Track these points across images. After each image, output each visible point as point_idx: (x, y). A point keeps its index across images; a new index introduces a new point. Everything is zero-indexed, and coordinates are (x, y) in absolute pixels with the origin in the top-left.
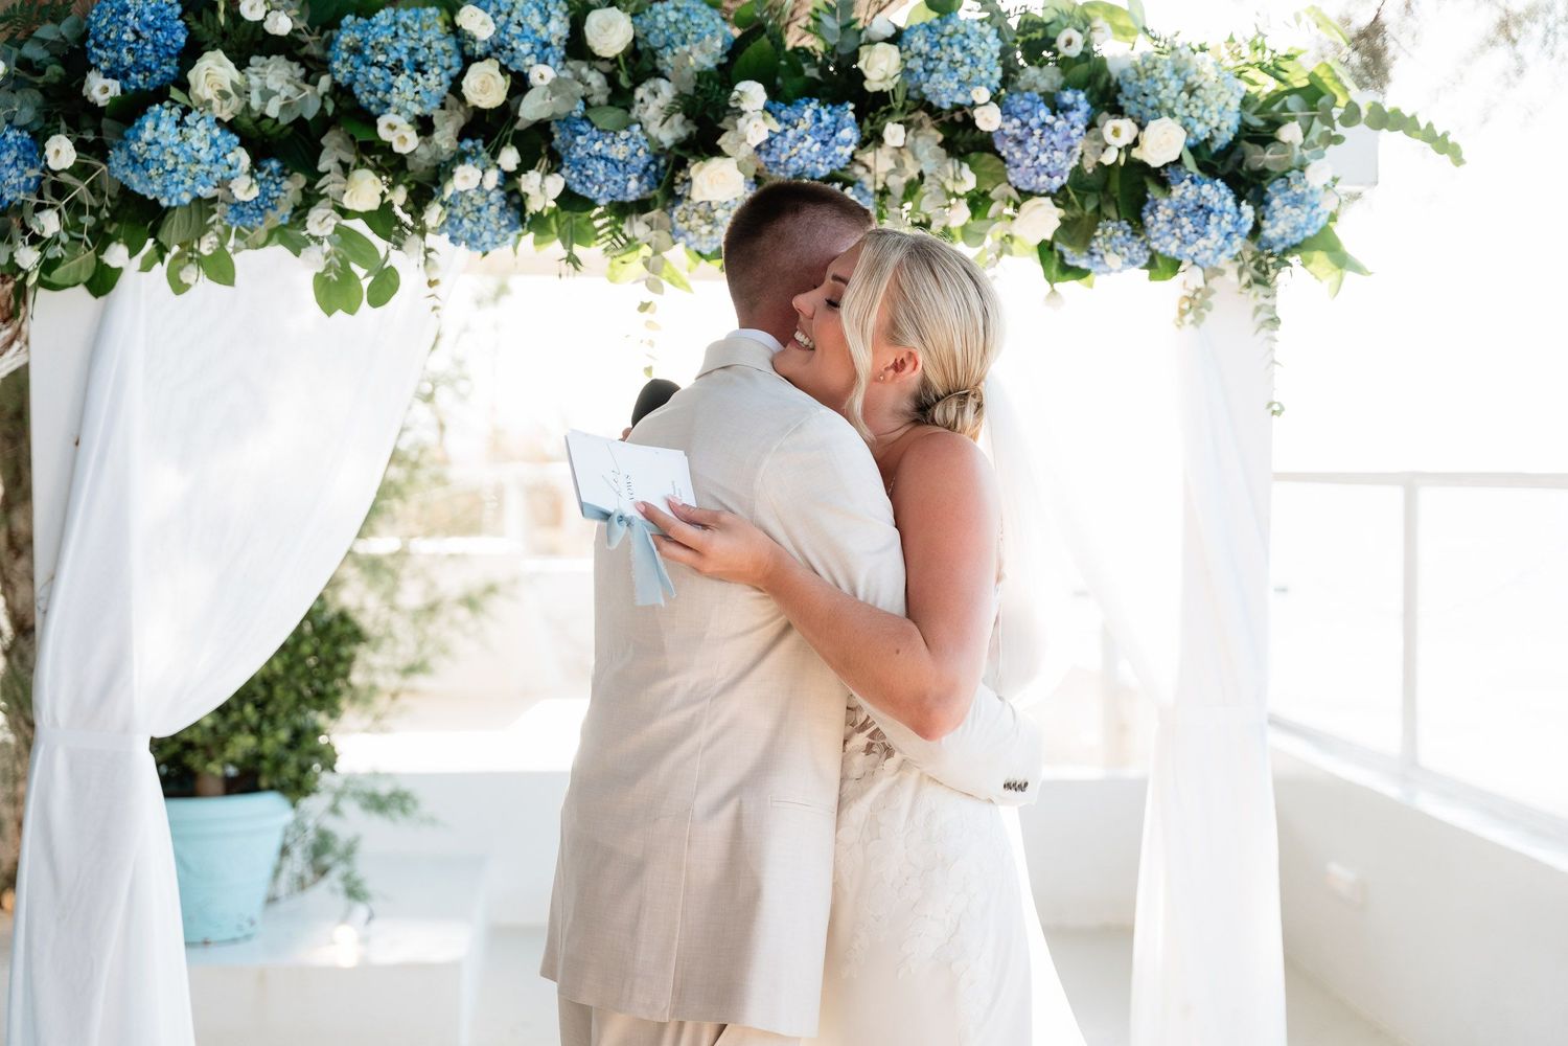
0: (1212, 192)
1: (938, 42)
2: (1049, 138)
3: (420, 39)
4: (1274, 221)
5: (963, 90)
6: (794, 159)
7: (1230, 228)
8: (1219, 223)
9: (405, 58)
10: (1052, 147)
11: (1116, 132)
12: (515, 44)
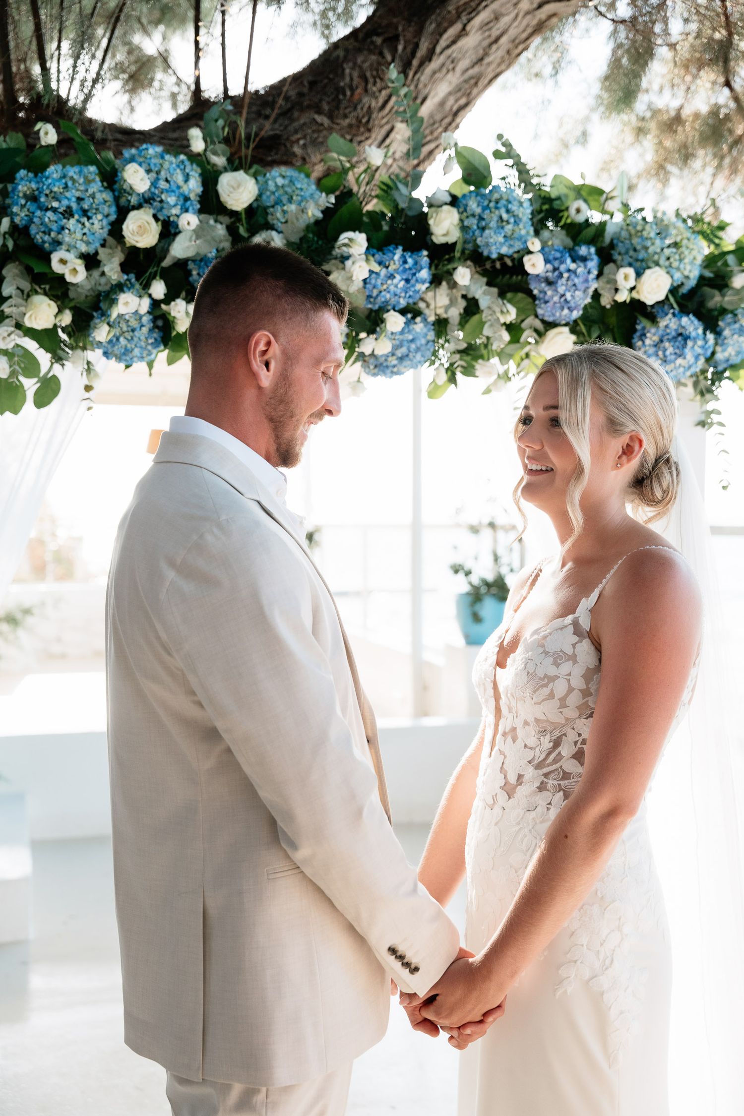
0: (689, 323)
1: (488, 205)
2: (573, 280)
3: (87, 190)
4: (724, 347)
5: (507, 244)
6: (383, 293)
7: (699, 351)
8: (693, 347)
9: (74, 206)
10: (574, 288)
11: (626, 277)
12: (163, 197)
